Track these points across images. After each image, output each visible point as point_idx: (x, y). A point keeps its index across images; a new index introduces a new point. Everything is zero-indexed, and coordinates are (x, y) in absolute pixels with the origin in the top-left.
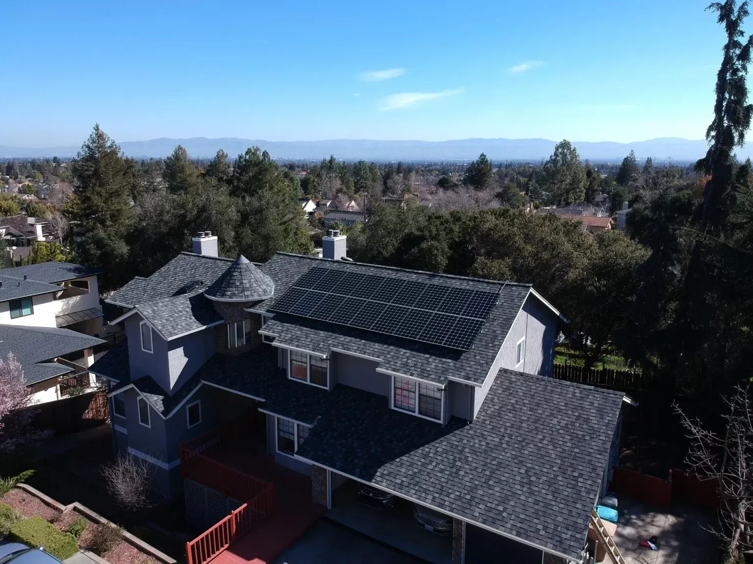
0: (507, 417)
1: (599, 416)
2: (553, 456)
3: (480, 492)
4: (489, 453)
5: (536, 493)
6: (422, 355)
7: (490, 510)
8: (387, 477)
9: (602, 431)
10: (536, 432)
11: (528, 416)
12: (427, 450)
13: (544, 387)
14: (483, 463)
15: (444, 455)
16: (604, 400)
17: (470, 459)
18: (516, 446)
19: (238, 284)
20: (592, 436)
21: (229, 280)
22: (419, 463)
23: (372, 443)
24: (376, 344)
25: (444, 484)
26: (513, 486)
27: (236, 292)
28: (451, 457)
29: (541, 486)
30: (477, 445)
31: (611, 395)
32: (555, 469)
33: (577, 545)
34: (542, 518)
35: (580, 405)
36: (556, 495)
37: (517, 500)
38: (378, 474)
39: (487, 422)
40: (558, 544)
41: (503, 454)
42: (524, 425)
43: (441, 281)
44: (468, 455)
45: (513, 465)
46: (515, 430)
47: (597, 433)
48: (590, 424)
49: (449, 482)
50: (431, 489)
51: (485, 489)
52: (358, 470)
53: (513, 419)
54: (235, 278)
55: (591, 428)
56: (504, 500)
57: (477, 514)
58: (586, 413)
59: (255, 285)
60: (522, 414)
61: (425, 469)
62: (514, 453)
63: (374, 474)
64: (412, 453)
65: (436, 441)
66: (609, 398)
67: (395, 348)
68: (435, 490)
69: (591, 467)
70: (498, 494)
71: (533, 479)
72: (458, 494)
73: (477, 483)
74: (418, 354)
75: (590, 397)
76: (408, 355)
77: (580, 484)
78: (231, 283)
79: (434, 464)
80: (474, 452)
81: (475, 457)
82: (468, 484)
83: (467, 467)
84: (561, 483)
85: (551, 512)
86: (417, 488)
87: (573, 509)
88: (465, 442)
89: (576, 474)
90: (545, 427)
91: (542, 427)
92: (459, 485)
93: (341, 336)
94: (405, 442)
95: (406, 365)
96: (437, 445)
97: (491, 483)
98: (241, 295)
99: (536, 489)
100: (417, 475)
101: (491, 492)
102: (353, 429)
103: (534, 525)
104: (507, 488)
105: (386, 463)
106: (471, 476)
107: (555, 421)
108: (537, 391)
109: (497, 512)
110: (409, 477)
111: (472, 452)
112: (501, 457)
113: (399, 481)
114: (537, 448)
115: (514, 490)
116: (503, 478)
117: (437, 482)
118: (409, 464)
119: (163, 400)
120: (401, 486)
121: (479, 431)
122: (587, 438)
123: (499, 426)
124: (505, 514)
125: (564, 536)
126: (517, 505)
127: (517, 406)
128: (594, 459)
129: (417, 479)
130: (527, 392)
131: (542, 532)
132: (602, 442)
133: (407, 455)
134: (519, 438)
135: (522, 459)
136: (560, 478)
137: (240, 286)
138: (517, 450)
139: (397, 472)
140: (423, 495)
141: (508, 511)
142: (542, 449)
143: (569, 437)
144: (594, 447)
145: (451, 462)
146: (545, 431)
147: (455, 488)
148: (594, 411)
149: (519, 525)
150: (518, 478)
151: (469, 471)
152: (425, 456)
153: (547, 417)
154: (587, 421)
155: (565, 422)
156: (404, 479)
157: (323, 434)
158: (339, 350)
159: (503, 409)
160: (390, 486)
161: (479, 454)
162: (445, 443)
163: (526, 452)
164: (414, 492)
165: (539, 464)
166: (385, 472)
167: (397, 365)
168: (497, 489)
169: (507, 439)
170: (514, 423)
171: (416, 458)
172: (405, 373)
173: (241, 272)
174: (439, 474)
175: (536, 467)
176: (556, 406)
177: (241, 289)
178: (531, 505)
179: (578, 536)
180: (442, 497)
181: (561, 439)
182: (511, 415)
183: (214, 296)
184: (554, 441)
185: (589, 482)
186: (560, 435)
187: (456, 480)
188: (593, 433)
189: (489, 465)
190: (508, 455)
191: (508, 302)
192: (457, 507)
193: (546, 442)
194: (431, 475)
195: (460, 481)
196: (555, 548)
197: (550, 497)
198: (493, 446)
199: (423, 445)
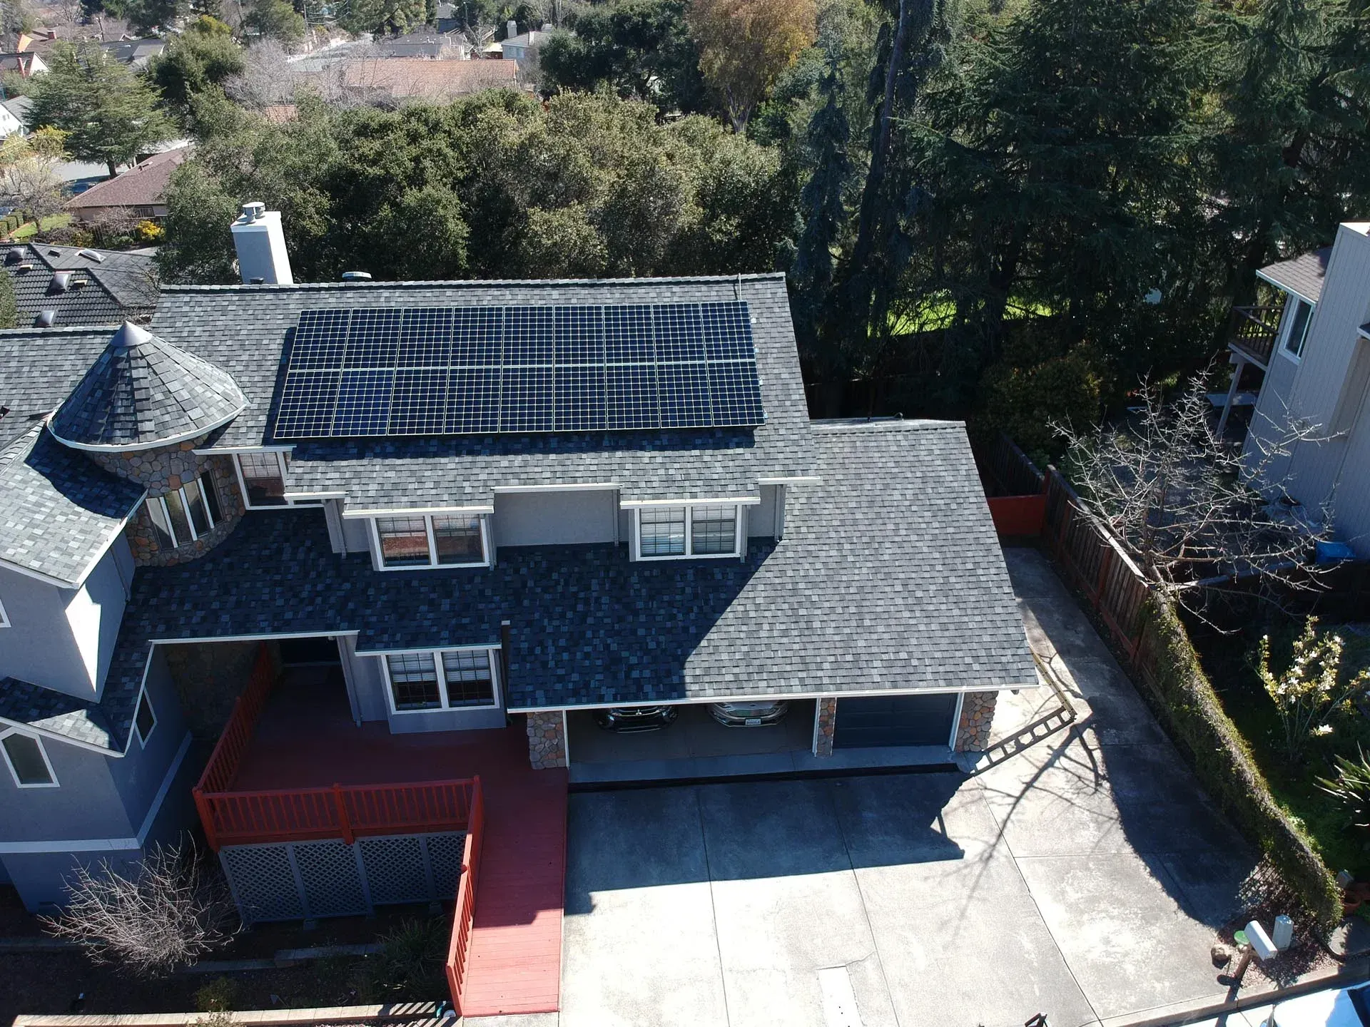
0: (826, 512)
1: (950, 468)
2: (925, 549)
3: (861, 643)
4: (837, 578)
5: (935, 614)
6: (686, 453)
7: (890, 664)
8: (707, 679)
9: (966, 489)
10: (880, 521)
11: (855, 499)
12: (741, 608)
13: (851, 445)
14: (837, 598)
15: (773, 607)
16: (943, 441)
17: (815, 598)
18: (867, 552)
19: (159, 397)
20: (958, 500)
21: (132, 392)
22: (742, 635)
23: (641, 632)
24: (584, 456)
25: (803, 653)
26: (898, 615)
27: (167, 418)
28: (786, 606)
29: (934, 600)
30: (812, 573)
31: (948, 430)
32: (939, 568)
33: (1026, 665)
34: (964, 647)
35: (916, 459)
36: (962, 606)
37: (916, 635)
38: (688, 679)
39: (804, 530)
40: (1003, 674)
41: (857, 571)
42: (859, 516)
43: (617, 295)
44: (807, 592)
45: (880, 583)
46: (851, 528)
47: (963, 495)
48: (946, 485)
49: (808, 646)
50: (788, 668)
51: (866, 636)
52: (648, 688)
53: (838, 511)
54: (144, 383)
55: (949, 490)
56: (901, 641)
57: (877, 679)
58: (930, 469)
59: (199, 389)
60: (845, 500)
61: (757, 641)
62: (870, 565)
63: (683, 683)
64: (718, 623)
65: (745, 588)
66: (948, 436)
67: (627, 454)
68: (795, 667)
69: (982, 547)
70: (886, 636)
71: (919, 594)
72: (832, 659)
73: (847, 631)
74: (677, 453)
75: (923, 442)
76: (659, 460)
77: (982, 578)
78: (141, 400)
79: (766, 627)
80: (813, 584)
81: (820, 592)
82: (837, 638)
83: (819, 612)
84: (958, 586)
85: (969, 633)
86: (765, 676)
87: (995, 618)
88: (790, 573)
89: (970, 566)
90: (889, 509)
91: (885, 510)
92: (826, 645)
93: (497, 458)
94: (695, 609)
95: (669, 481)
96: (751, 595)
97: (867, 622)
98: (183, 421)
99: (931, 607)
100: (752, 655)
101: (875, 636)
102: (590, 620)
103: (960, 661)
104: (892, 622)
105: (688, 655)
106: (833, 625)
107: (897, 495)
108: (845, 455)
109: (903, 663)
110: (741, 663)
111: (810, 586)
112: (856, 578)
113: (730, 678)
114: (895, 545)
115: (903, 622)
116: (879, 609)
117: (789, 654)
118: (726, 643)
119: (89, 717)
120: (738, 684)
121: (800, 548)
122: (954, 506)
123: (824, 529)
124: (915, 662)
125: (1004, 659)
126: (922, 641)
127: (832, 489)
128: (980, 535)
129: (756, 662)
130: (831, 461)
131: (976, 667)
132: (975, 506)
133: (714, 629)
134: (865, 540)
135: (886, 570)
136: (952, 580)
137: (168, 402)
138: (871, 558)
139: (717, 664)
140: (783, 682)
141: (915, 655)
142: (905, 545)
143: (929, 514)
144: (971, 518)
145: (790, 613)
146: (892, 515)
147: (823, 652)
148: (939, 462)
149: (941, 669)
150: (899, 601)
151: (825, 618)
152: (744, 620)
153: (883, 492)
154: (939, 481)
155: (911, 492)
156: (736, 670)
157: (538, 651)
158: (514, 487)
159: (813, 500)
160: (722, 691)
161: (822, 585)
162: (761, 587)
163: (886, 557)
164: (764, 684)
165: (915, 569)
166: (698, 672)
167: (654, 485)
168: (881, 629)
169: (847, 546)
170: (842, 517)
171: (732, 629)
172: (680, 495)
173: (149, 366)
174: (785, 640)
175: (913, 575)
176: (883, 470)
177: (174, 408)
178: (939, 634)
179: (1021, 652)
180: (813, 674)
181: (920, 520)
182: (831, 506)
183: (109, 440)
184: (914, 526)
185: (993, 571)
186: (915, 515)
187: (815, 638)
188: (957, 497)
189: (848, 597)
190: (864, 571)
191: (765, 315)
192: (843, 680)
193: (903, 532)
194: (775, 647)
195: (822, 638)
196: (1002, 680)
197: (956, 612)
198: (834, 566)
199: (729, 603)
